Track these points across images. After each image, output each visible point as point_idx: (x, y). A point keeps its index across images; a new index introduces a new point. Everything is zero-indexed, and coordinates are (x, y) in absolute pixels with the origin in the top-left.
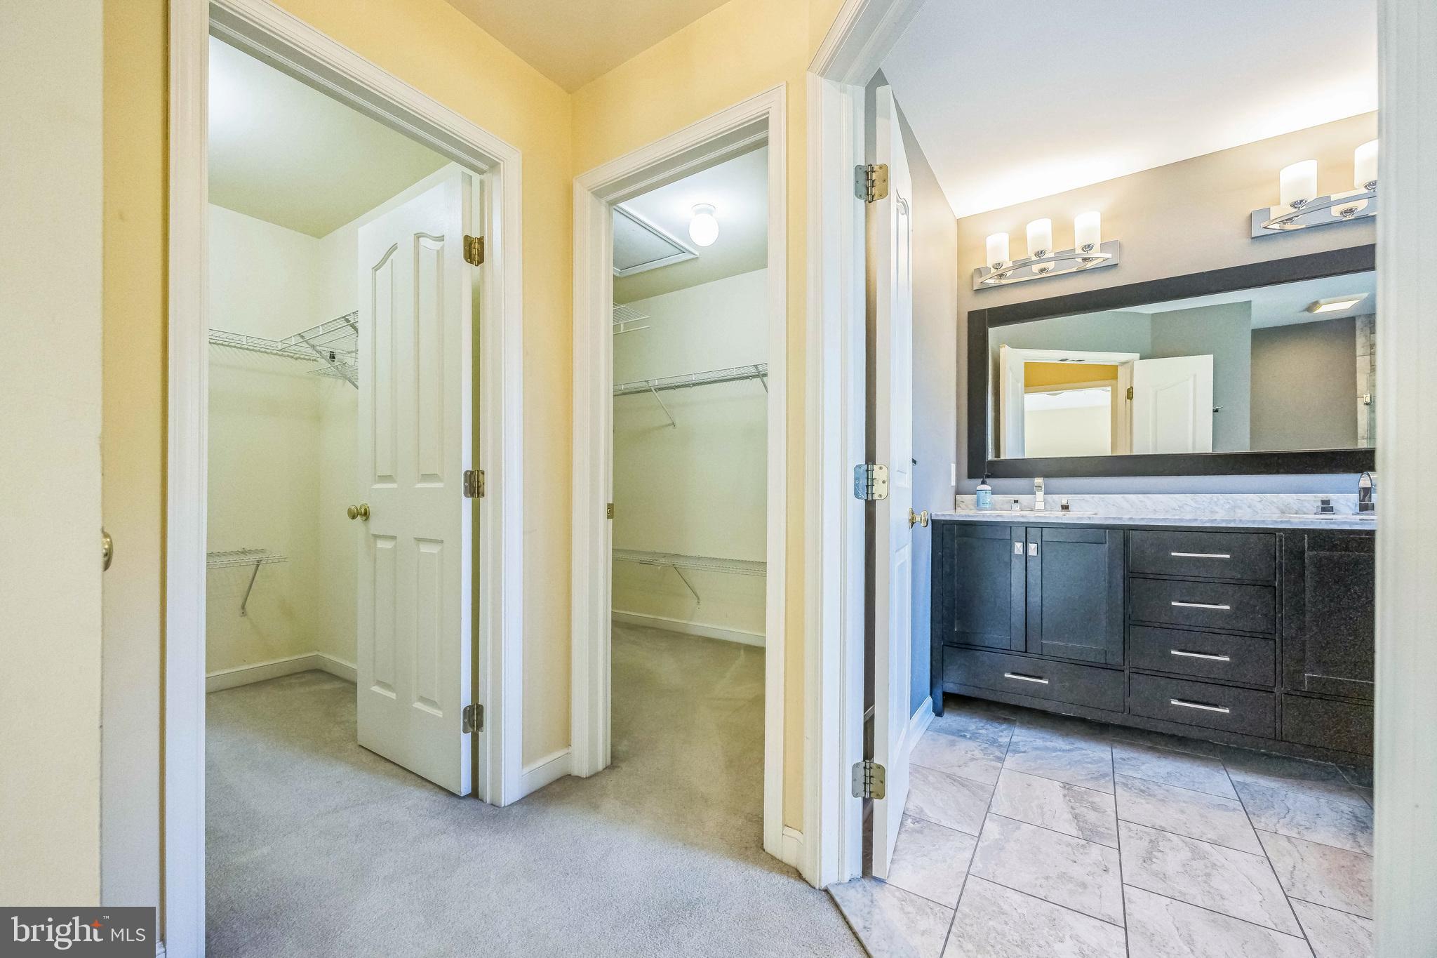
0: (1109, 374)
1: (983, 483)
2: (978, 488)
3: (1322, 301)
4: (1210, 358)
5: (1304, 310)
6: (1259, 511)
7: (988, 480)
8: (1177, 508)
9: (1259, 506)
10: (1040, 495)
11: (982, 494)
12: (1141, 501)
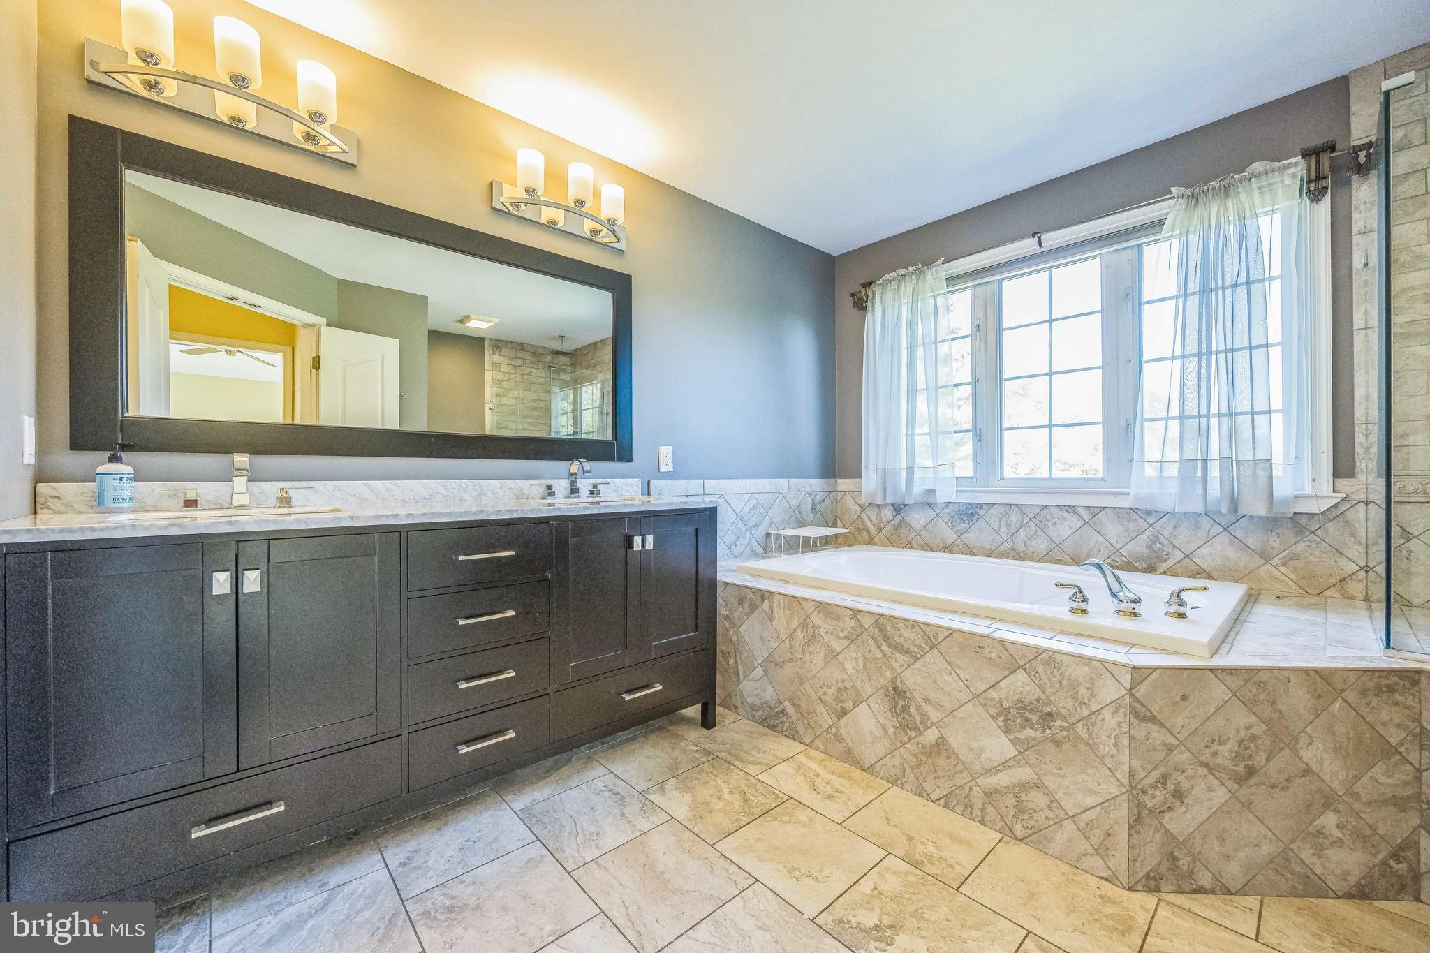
0: (285, 336)
1: (113, 459)
2: (101, 469)
3: (472, 316)
4: (395, 343)
5: (457, 321)
6: (501, 498)
7: (125, 455)
8: (428, 497)
9: (500, 492)
10: (241, 483)
11: (111, 482)
12: (388, 490)
